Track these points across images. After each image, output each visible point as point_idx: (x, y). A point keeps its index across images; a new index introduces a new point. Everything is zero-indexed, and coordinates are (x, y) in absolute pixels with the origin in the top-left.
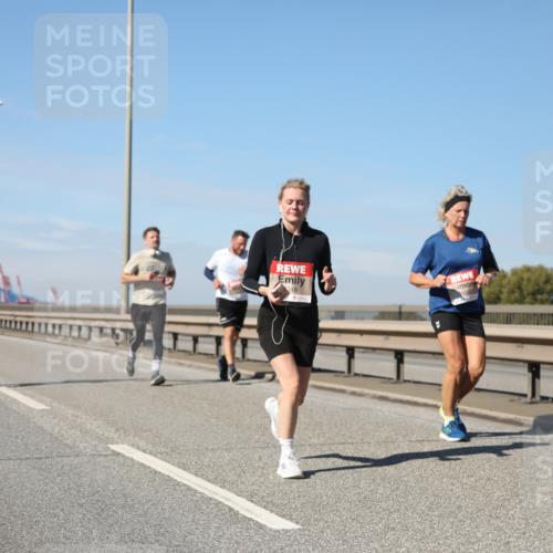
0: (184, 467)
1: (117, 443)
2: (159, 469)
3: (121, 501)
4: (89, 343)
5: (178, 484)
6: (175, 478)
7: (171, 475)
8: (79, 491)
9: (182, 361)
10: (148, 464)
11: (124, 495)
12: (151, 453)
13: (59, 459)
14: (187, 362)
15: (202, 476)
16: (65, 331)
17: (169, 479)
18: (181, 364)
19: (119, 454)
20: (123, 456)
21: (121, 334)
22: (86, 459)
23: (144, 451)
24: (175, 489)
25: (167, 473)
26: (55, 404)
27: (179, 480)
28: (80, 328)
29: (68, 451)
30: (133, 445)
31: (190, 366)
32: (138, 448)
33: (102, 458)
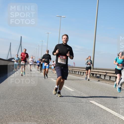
0: (109, 108)
1: (92, 101)
2: (102, 108)
3: (94, 114)
4: (83, 76)
5: (108, 112)
6: (107, 110)
7: (106, 109)
8: (83, 111)
9: (107, 82)
10: (100, 106)
11: (94, 113)
12: (100, 104)
13: (78, 103)
14: (108, 83)
15: (114, 111)
16: (77, 73)
17: (105, 110)
18: (106, 83)
19: (92, 103)
20: (93, 104)
21: (91, 75)
22: (84, 104)
23: (98, 103)
24: (107, 113)
25: (105, 109)
26: (76, 90)
27: (108, 111)
28: (81, 72)
29: (80, 101)
30: (95, 101)
31: (109, 84)
32: (97, 102)
33: (88, 104)
